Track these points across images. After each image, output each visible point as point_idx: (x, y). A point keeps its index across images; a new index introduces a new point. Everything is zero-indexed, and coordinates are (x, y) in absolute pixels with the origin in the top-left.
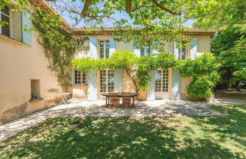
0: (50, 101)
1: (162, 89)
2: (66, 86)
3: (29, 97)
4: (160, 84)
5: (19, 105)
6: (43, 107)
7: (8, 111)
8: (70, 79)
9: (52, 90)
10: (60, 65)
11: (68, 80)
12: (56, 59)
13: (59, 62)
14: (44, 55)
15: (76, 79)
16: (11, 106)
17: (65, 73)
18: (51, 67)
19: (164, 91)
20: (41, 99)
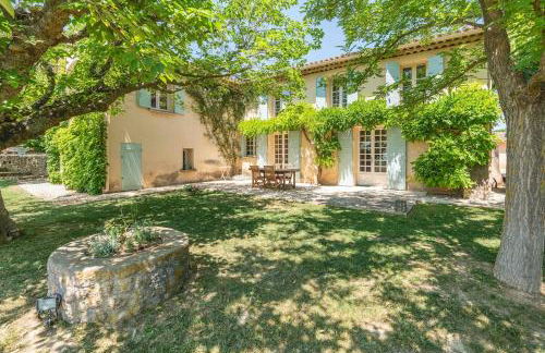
0: (207, 174)
1: (373, 166)
2: (233, 157)
3: (181, 166)
4: (369, 157)
5: (170, 172)
6: (196, 179)
7: (161, 177)
8: (239, 149)
9: (210, 162)
10: (223, 131)
11: (236, 150)
12: (217, 124)
13: (222, 127)
14: (199, 122)
15: (248, 148)
16: (162, 172)
17: (231, 141)
18: (208, 135)
19: (377, 170)
20: (195, 170)
